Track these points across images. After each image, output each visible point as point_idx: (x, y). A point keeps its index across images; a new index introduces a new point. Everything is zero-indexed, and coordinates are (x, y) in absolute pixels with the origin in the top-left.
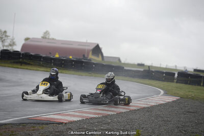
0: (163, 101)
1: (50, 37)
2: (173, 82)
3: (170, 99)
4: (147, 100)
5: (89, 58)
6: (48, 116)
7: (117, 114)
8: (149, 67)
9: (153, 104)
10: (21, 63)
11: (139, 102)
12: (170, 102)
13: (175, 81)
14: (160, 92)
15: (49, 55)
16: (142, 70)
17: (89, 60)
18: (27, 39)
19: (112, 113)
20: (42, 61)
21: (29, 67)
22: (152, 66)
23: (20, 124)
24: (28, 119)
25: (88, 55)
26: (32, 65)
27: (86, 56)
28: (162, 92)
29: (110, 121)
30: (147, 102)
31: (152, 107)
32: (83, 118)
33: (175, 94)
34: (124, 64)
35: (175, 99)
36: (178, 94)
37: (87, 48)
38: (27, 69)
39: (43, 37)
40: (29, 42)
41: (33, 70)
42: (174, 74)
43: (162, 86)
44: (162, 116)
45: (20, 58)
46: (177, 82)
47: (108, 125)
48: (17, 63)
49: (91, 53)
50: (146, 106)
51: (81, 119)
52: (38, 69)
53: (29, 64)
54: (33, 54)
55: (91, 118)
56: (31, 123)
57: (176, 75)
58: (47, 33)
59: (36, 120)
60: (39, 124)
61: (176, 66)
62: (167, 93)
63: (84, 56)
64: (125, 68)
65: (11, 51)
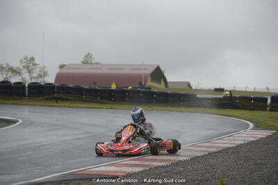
0: (253, 137)
1: (94, 61)
2: (266, 110)
3: (262, 134)
4: (231, 138)
5: (147, 86)
6: (97, 169)
7: (192, 159)
8: (230, 92)
9: (240, 142)
10: (57, 99)
11: (220, 141)
12: (263, 138)
13: (268, 108)
14: (249, 125)
15: (93, 86)
16: (221, 97)
17: (147, 88)
18: (62, 67)
19: (185, 159)
20: (85, 95)
21: (68, 104)
22: (234, 91)
23: (61, 182)
24: (71, 174)
25: (146, 81)
26: (71, 100)
27: (143, 83)
28: (251, 125)
29: (182, 169)
30: (231, 140)
31: (240, 146)
32: (145, 168)
33: (269, 126)
34: (196, 90)
35: (269, 133)
36: (273, 126)
37: (143, 72)
38: (65, 106)
39: (83, 62)
40: (64, 70)
41: (74, 107)
42: (266, 99)
43: (251, 117)
44: (254, 158)
45: (54, 92)
46: (271, 110)
47: (181, 175)
48: (51, 99)
49: (149, 79)
50: (231, 146)
51: (142, 169)
52: (80, 105)
53: (67, 100)
54: (71, 86)
55: (157, 167)
56: (76, 180)
57: (269, 101)
58: (89, 56)
59: (83, 174)
60: (86, 179)
61: (268, 88)
62: (258, 126)
63: (140, 83)
64: (198, 96)
65: (42, 84)
